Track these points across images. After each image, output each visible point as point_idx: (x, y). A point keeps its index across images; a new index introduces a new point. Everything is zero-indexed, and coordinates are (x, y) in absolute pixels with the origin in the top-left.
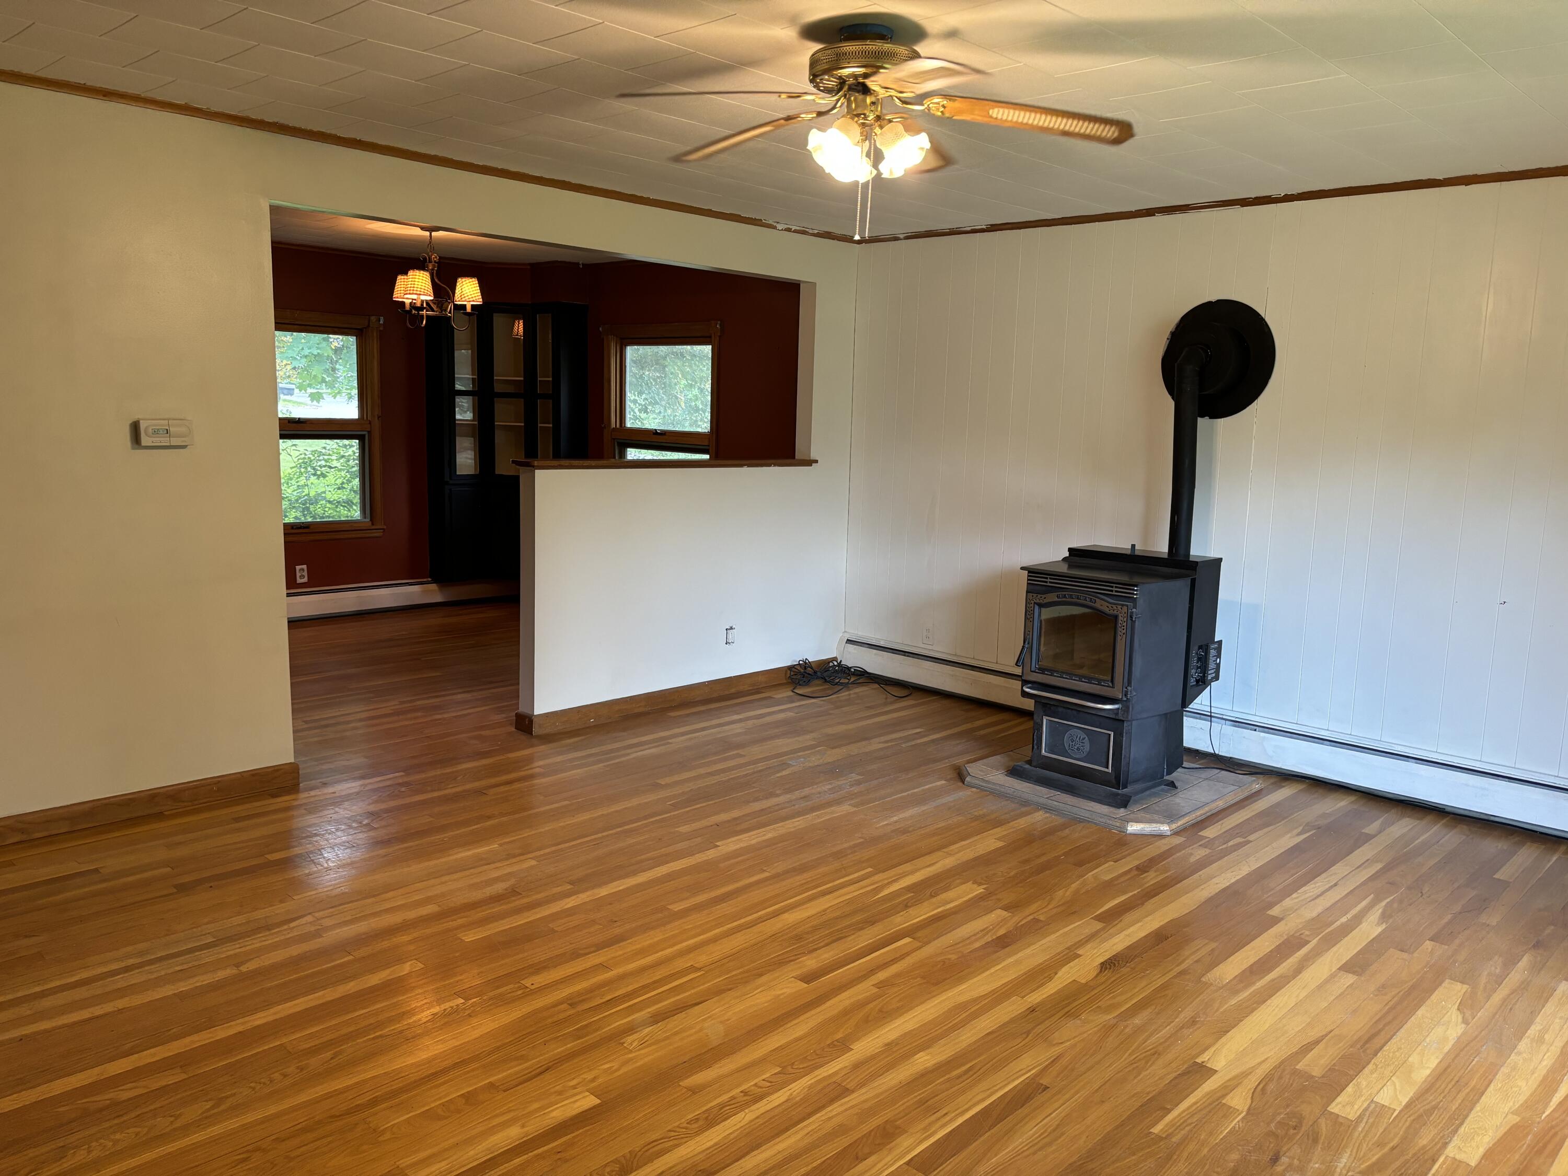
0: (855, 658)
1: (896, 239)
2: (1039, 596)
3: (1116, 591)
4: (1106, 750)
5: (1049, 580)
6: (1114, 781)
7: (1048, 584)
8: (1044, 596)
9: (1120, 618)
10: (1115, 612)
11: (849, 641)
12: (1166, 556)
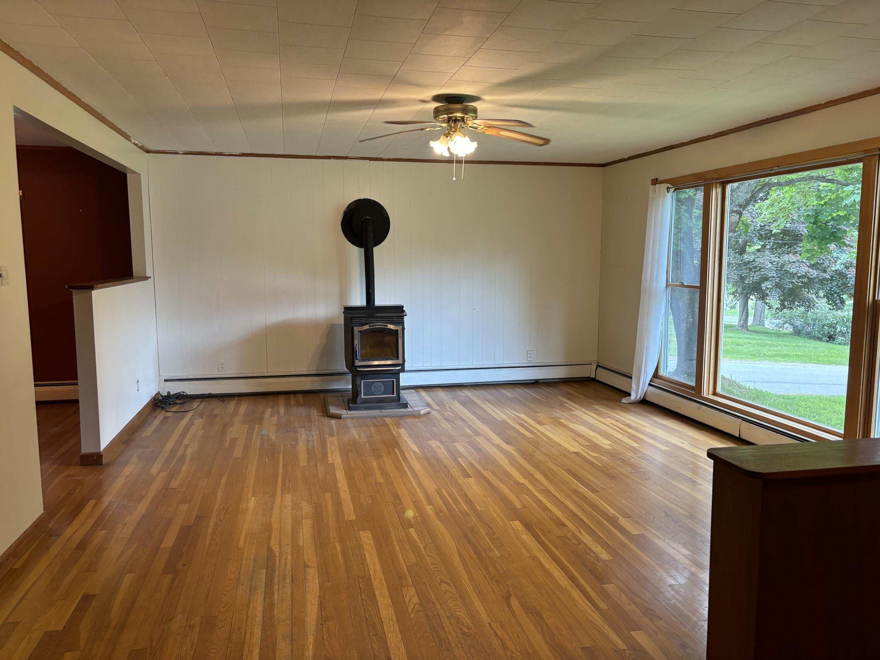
0: (175, 388)
1: (176, 153)
2: (360, 327)
3: (395, 320)
4: (392, 387)
5: (363, 320)
6: (397, 399)
7: (363, 322)
8: (362, 327)
9: (399, 331)
10: (397, 329)
11: (165, 380)
12: (365, 306)
